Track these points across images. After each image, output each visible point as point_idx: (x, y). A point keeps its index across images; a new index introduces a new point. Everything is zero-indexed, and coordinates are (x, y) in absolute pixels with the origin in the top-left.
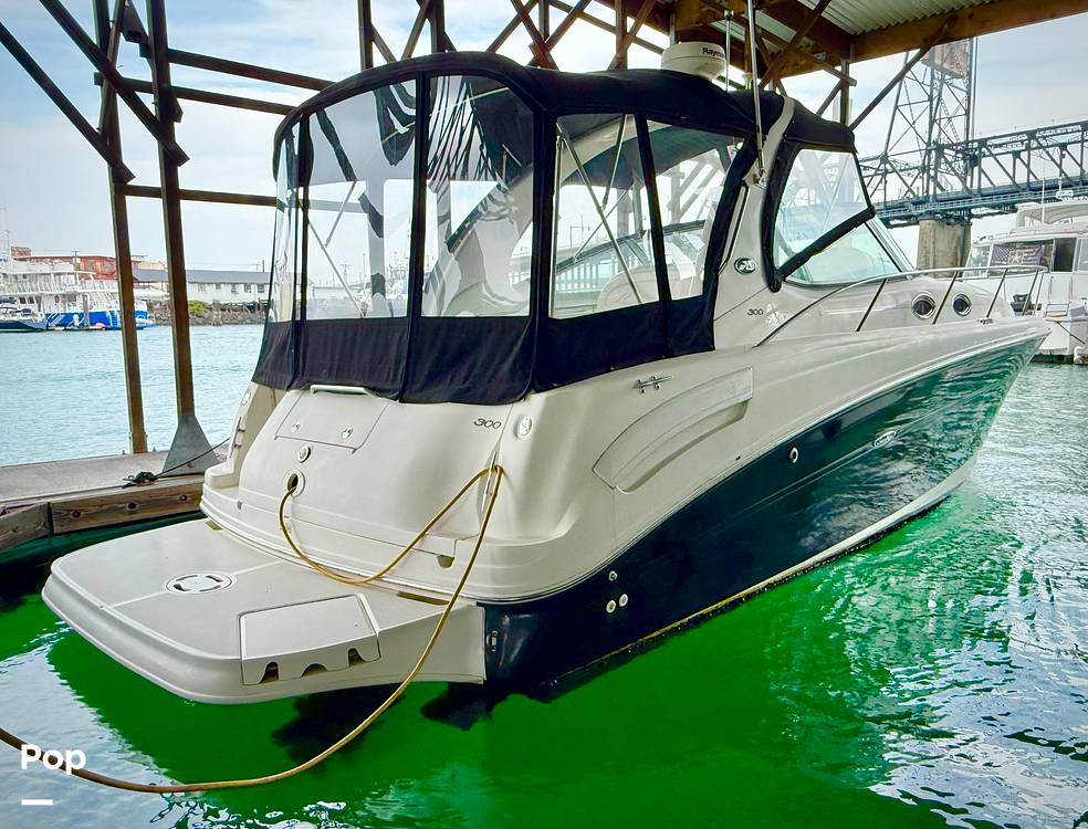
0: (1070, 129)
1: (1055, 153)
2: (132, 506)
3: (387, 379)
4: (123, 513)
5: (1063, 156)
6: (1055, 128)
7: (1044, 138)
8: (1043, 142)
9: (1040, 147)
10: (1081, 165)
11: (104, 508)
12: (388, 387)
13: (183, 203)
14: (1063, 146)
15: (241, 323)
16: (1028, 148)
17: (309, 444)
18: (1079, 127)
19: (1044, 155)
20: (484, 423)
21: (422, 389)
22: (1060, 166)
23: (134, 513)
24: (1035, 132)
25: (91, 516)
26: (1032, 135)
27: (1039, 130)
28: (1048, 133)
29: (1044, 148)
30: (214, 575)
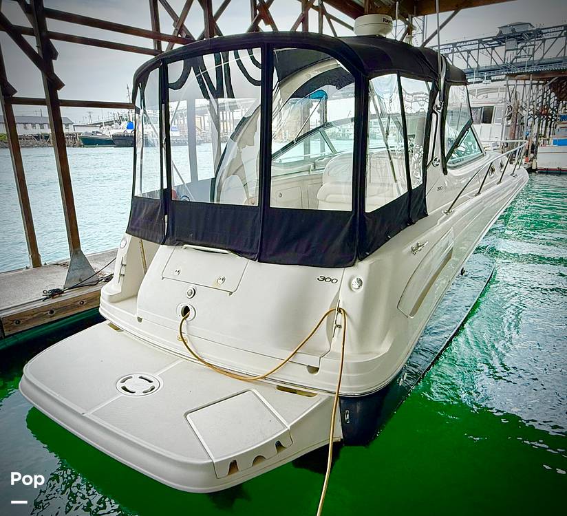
0: (472, 42)
1: (466, 54)
2: (52, 312)
3: (246, 245)
4: (47, 318)
5: (468, 57)
6: (466, 42)
7: (460, 47)
8: (460, 49)
9: (458, 51)
10: (477, 62)
11: (35, 316)
12: (248, 251)
13: (62, 108)
14: (469, 52)
15: (32, 146)
16: (453, 52)
17: (193, 286)
18: (477, 42)
19: (460, 56)
20: (325, 279)
21: (274, 254)
22: (467, 62)
23: (54, 316)
24: (456, 43)
25: (27, 322)
26: (454, 45)
27: (458, 43)
28: (462, 44)
29: (460, 52)
30: (144, 376)
